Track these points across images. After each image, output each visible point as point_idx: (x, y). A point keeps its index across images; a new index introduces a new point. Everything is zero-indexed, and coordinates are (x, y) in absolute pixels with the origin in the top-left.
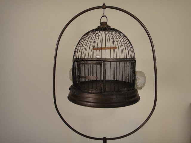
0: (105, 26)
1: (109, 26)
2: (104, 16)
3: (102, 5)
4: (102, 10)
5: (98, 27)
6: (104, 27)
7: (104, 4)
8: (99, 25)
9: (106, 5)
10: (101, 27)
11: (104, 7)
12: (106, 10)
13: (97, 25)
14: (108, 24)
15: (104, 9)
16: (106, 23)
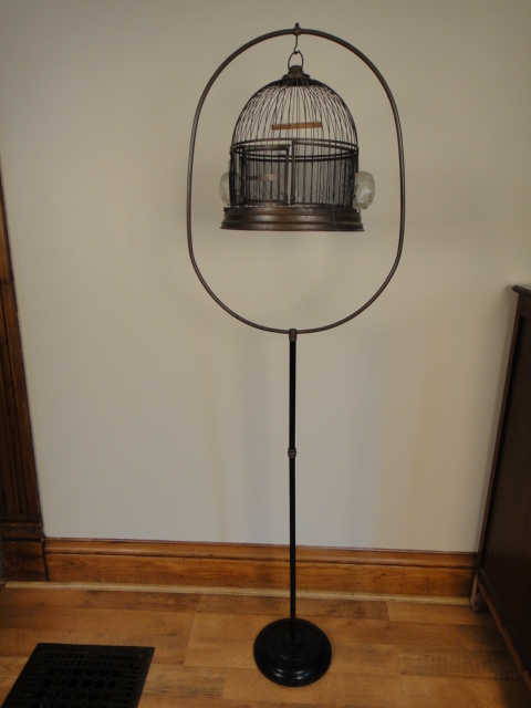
0: (299, 75)
1: (308, 76)
2: (296, 53)
3: (292, 27)
4: (292, 37)
5: (285, 77)
6: (296, 78)
7: (297, 25)
8: (286, 72)
9: (302, 26)
10: (291, 76)
11: (297, 31)
12: (302, 37)
13: (281, 72)
14: (306, 71)
15: (297, 35)
16: (301, 68)
